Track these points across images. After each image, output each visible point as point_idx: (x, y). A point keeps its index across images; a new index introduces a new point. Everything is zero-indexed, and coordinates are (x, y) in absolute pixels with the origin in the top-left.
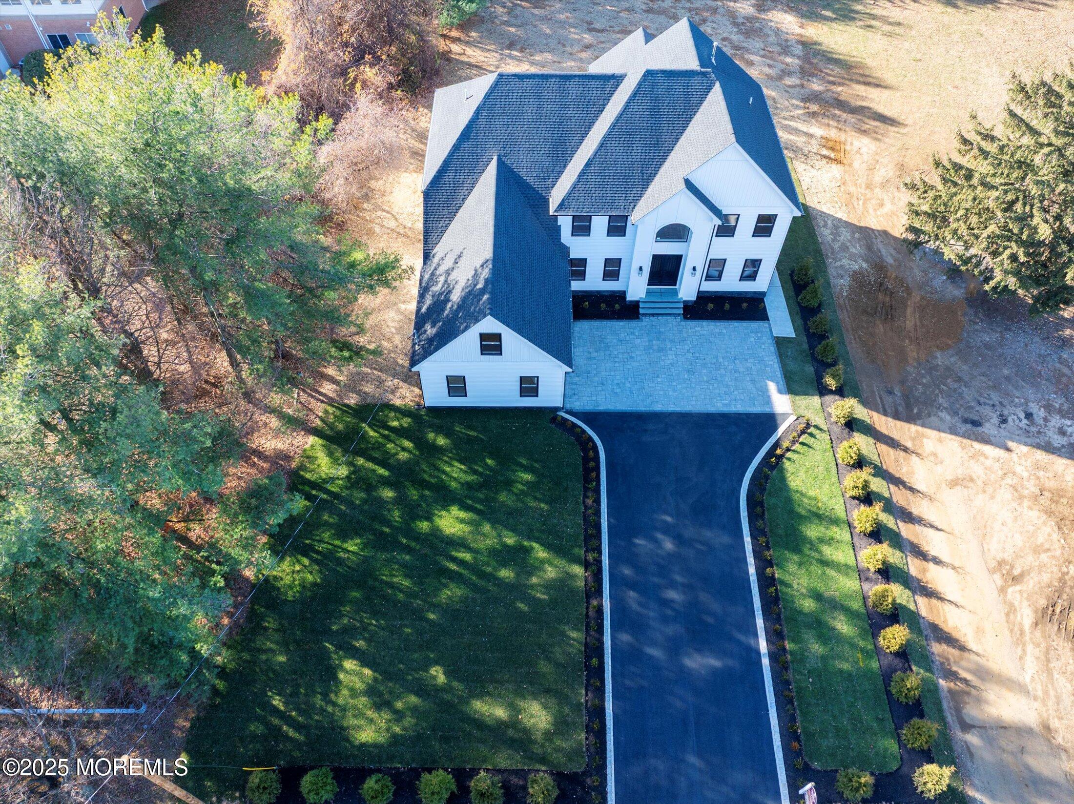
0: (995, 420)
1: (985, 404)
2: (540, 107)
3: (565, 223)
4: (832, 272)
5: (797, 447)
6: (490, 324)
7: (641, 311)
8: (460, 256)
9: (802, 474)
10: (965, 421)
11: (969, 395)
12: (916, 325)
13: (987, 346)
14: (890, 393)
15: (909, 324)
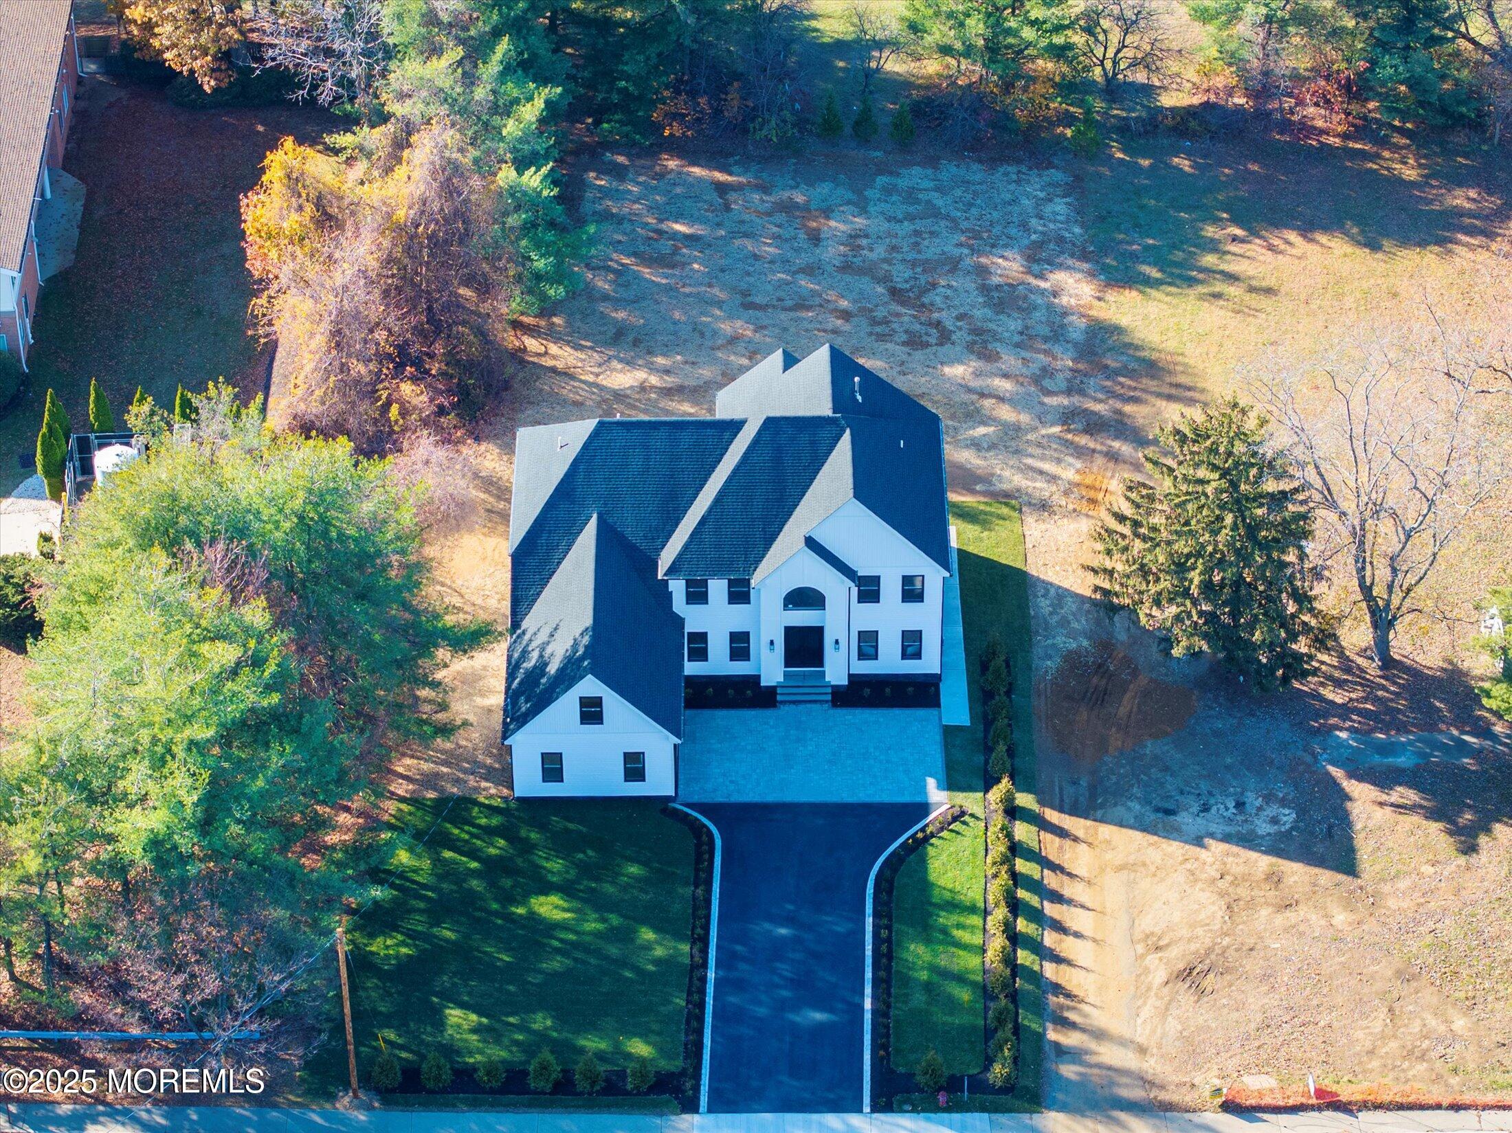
0: (1195, 808)
1: (1189, 793)
2: (647, 458)
3: (677, 587)
4: (1038, 651)
5: (945, 834)
6: (590, 686)
7: (779, 698)
8: (556, 629)
9: (944, 857)
10: (1157, 810)
11: (1171, 784)
12: (1131, 712)
13: (1217, 733)
14: (1075, 783)
15: (1123, 711)
